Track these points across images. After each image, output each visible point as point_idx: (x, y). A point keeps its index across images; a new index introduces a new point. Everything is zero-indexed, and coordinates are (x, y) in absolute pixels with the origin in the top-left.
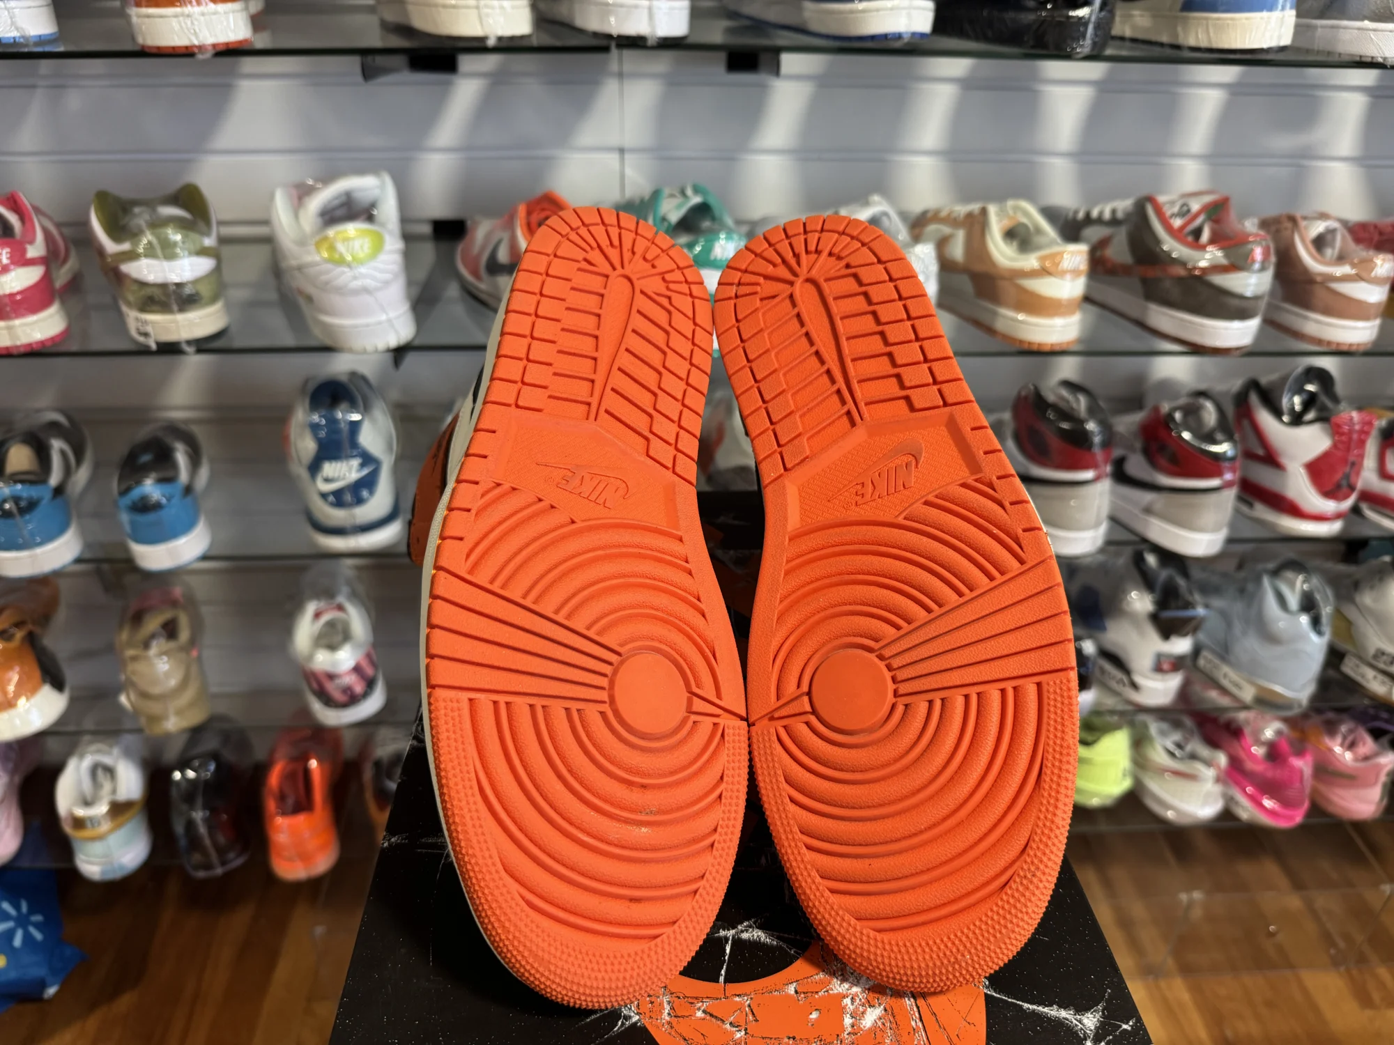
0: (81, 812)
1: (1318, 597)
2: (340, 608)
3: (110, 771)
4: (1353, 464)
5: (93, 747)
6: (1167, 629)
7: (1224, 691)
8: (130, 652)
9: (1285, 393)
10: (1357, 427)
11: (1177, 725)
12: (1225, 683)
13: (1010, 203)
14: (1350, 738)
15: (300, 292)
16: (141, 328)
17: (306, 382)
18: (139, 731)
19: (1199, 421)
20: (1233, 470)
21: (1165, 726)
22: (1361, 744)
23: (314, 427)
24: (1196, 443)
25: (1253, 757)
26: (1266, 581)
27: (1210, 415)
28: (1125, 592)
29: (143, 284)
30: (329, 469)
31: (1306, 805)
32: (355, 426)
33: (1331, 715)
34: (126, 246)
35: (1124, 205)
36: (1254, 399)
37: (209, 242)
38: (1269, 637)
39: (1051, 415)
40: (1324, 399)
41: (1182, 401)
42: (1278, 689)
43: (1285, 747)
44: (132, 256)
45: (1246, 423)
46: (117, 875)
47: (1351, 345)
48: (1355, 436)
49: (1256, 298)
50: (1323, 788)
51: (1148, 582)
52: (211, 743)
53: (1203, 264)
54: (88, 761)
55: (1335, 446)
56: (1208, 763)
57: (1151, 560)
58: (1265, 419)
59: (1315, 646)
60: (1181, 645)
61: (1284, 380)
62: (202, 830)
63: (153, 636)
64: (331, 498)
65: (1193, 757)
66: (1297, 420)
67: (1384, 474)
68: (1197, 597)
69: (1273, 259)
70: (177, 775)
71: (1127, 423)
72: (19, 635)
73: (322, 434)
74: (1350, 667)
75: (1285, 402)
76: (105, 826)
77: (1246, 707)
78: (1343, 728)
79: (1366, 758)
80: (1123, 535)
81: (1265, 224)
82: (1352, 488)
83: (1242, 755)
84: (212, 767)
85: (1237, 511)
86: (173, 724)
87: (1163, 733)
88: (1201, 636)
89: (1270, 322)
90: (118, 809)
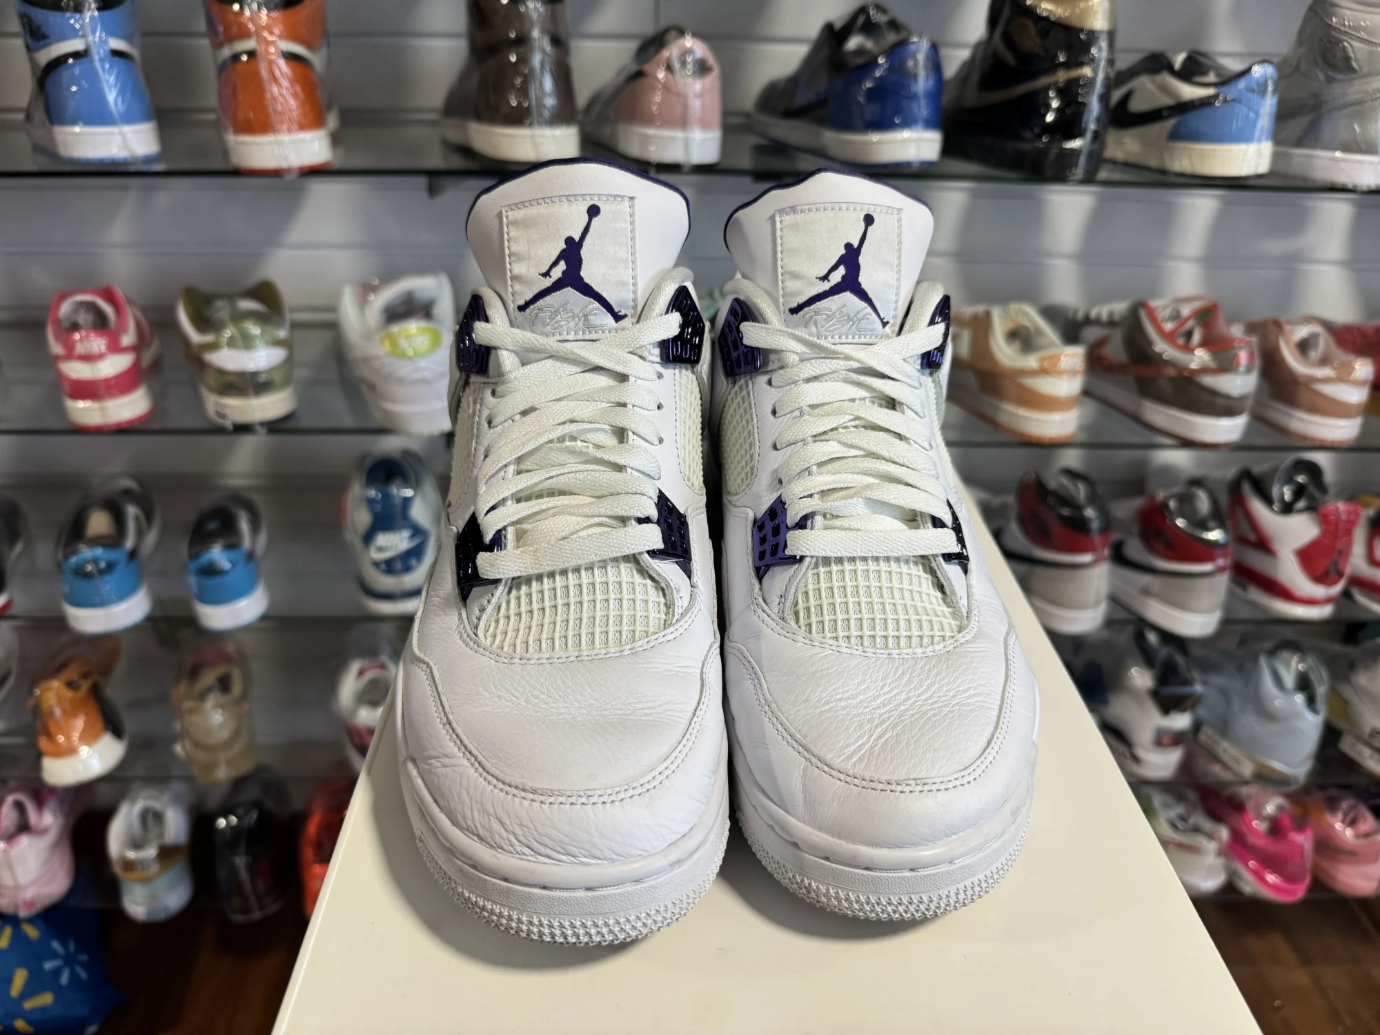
0: (132, 855)
1: (1313, 677)
2: (383, 666)
3: (158, 817)
4: (1340, 552)
5: (145, 793)
6: (1168, 705)
7: (1226, 767)
8: (188, 704)
9: (1275, 482)
10: (1344, 517)
11: (1180, 798)
12: (1225, 758)
13: (1014, 307)
14: (1351, 815)
15: (364, 380)
16: (220, 411)
17: (363, 458)
18: (189, 779)
19: (1194, 509)
20: (1225, 556)
21: (1168, 799)
22: (1362, 821)
23: (371, 502)
24: (1189, 530)
25: (1255, 831)
26: (1263, 661)
27: (1203, 503)
28: (1127, 668)
29: (221, 372)
30: (382, 539)
31: (1308, 880)
32: (407, 502)
33: (1333, 792)
34: (209, 338)
35: (1120, 308)
36: (1247, 488)
37: (282, 334)
38: (1267, 715)
39: (1051, 500)
40: (1313, 490)
41: (1177, 489)
42: (1277, 765)
43: (1287, 822)
44: (214, 346)
45: (1239, 511)
46: (161, 916)
47: (1333, 442)
48: (1342, 526)
49: (1243, 398)
50: (1326, 864)
51: (1148, 658)
52: (252, 793)
53: (1194, 366)
54: (139, 806)
55: (1324, 533)
56: (1211, 836)
57: (1152, 638)
58: (1258, 508)
59: (1310, 725)
60: (1181, 721)
61: (1274, 471)
62: (244, 875)
63: (209, 690)
64: (383, 566)
65: (1197, 830)
66: (1287, 509)
67: (1372, 561)
68: (1196, 675)
69: (1257, 362)
70: (222, 823)
71: (1125, 509)
72: (85, 686)
73: (378, 507)
74: (1347, 745)
75: (1275, 492)
76: (154, 868)
77: (1245, 783)
78: (1345, 805)
79: (1367, 835)
80: (1120, 615)
81: (1252, 328)
82: (1340, 575)
83: (1244, 829)
84: (254, 815)
85: (1231, 594)
86: (223, 773)
87: (1167, 806)
88: (1202, 712)
89: (1259, 419)
90: (166, 853)
